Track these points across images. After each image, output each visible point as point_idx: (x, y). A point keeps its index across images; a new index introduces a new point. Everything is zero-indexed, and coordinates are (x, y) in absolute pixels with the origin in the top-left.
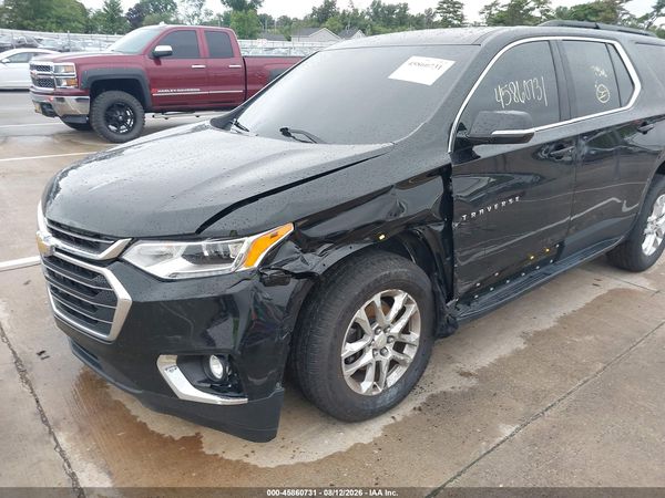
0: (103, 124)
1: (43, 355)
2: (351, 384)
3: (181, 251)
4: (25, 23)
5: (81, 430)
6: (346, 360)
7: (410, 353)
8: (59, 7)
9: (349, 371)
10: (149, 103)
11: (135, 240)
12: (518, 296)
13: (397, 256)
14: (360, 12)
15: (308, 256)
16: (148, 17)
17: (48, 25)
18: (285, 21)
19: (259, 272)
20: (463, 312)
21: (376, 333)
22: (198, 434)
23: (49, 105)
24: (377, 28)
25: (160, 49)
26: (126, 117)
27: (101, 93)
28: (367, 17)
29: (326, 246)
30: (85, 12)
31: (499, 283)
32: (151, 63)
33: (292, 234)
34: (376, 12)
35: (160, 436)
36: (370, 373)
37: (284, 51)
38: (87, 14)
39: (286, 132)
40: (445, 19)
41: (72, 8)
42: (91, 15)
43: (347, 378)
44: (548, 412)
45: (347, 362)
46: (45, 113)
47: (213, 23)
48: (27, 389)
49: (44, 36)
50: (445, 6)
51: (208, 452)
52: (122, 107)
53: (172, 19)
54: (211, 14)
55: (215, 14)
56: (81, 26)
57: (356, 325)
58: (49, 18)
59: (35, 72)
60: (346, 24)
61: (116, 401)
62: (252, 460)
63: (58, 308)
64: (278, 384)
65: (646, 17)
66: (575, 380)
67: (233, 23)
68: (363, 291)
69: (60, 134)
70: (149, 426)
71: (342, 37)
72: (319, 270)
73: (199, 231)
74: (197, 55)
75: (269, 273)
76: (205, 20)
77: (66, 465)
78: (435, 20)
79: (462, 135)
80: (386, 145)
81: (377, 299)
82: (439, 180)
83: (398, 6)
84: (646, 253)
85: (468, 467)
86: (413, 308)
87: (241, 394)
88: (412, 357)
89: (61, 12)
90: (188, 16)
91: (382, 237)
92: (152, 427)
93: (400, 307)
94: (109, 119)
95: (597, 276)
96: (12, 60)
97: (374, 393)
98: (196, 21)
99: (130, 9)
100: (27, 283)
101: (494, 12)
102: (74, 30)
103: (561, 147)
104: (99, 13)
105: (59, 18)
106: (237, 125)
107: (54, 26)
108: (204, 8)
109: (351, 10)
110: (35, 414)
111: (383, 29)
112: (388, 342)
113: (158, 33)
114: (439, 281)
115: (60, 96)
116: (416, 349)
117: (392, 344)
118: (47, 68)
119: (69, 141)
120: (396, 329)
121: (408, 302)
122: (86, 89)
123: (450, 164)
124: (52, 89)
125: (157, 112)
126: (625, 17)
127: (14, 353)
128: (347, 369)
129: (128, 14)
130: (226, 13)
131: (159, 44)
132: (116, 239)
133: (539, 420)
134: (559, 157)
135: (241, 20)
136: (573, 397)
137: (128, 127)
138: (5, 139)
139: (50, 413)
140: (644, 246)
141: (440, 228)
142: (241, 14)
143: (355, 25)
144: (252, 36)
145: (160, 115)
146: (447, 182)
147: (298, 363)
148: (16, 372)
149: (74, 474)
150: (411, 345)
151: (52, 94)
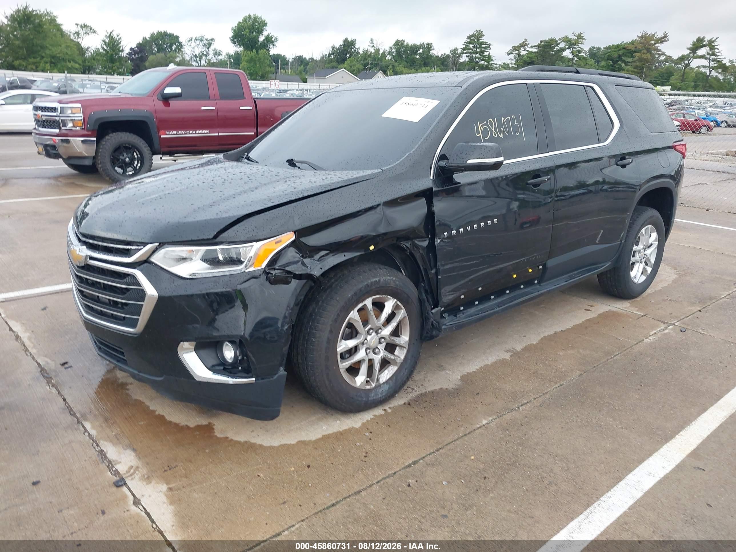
0: (109, 166)
1: (66, 366)
2: (346, 376)
3: (200, 255)
4: (16, 63)
5: (106, 420)
6: (341, 354)
7: (400, 354)
8: (52, 46)
9: (344, 365)
10: (157, 145)
11: (162, 245)
12: (503, 310)
13: (386, 267)
14: (381, 52)
15: (307, 261)
16: (151, 58)
17: (42, 65)
18: (300, 61)
19: (265, 272)
20: (448, 321)
21: (368, 333)
22: (210, 423)
23: (54, 147)
24: (398, 69)
25: (168, 90)
26: (133, 159)
27: (107, 134)
28: (389, 57)
29: (323, 253)
30: (81, 51)
31: (484, 298)
32: (160, 105)
33: (293, 242)
34: (398, 52)
35: (176, 425)
36: (364, 369)
37: (297, 93)
38: (85, 53)
39: (291, 163)
40: (471, 60)
41: (67, 47)
42: (88, 55)
43: (343, 371)
44: (524, 407)
45: (343, 356)
46: (49, 155)
47: (222, 64)
48: (54, 390)
49: (38, 76)
50: (471, 46)
51: (219, 435)
52: (130, 148)
53: (178, 60)
54: (220, 54)
55: (224, 54)
56: (77, 66)
57: (350, 326)
58: (43, 57)
59: (40, 113)
60: (365, 65)
61: (136, 400)
62: (258, 441)
63: (87, 313)
64: (282, 368)
65: (682, 59)
66: (552, 383)
67: (244, 64)
68: (355, 294)
69: (61, 176)
70: (167, 418)
71: (362, 78)
72: (317, 272)
73: (216, 237)
74: (206, 97)
75: (273, 272)
76: (214, 60)
77: (95, 445)
78: (461, 60)
79: (442, 163)
80: (376, 171)
81: (368, 302)
82: (423, 201)
83: (421, 46)
84: (636, 281)
85: (447, 445)
86: (402, 313)
87: (250, 375)
88: (402, 357)
89: (55, 51)
90: (195, 56)
91: (372, 248)
92: (168, 418)
93: (390, 311)
94: (115, 161)
95: (591, 303)
96: (8, 101)
97: (368, 387)
98: (203, 62)
99: (131, 49)
100: (45, 309)
101: (523, 53)
102: (71, 71)
103: (538, 176)
104: (97, 53)
105: (53, 57)
106: (248, 158)
107: (48, 66)
108: (212, 47)
109: (372, 50)
110: (64, 409)
111: (405, 70)
112: (380, 343)
113: (168, 74)
114: (426, 292)
115: (65, 137)
116: (405, 351)
117: (384, 344)
118: (53, 109)
119: (73, 183)
120: (387, 331)
121: (396, 308)
122: (93, 131)
123: (432, 188)
124: (57, 131)
125: (164, 154)
126: (662, 58)
127: (39, 364)
128: (342, 363)
129: (129, 54)
130: (236, 53)
131: (168, 86)
132: (145, 244)
133: (514, 413)
134: (536, 185)
135: (251, 60)
136: (547, 396)
137: (135, 169)
138: (6, 181)
139: (77, 408)
140: (633, 274)
141: (425, 244)
142: (252, 54)
143: (376, 65)
144: (264, 77)
145: (168, 157)
146: (430, 204)
147: (299, 357)
148: (42, 378)
149: (102, 451)
150: (401, 347)
151: (57, 135)
